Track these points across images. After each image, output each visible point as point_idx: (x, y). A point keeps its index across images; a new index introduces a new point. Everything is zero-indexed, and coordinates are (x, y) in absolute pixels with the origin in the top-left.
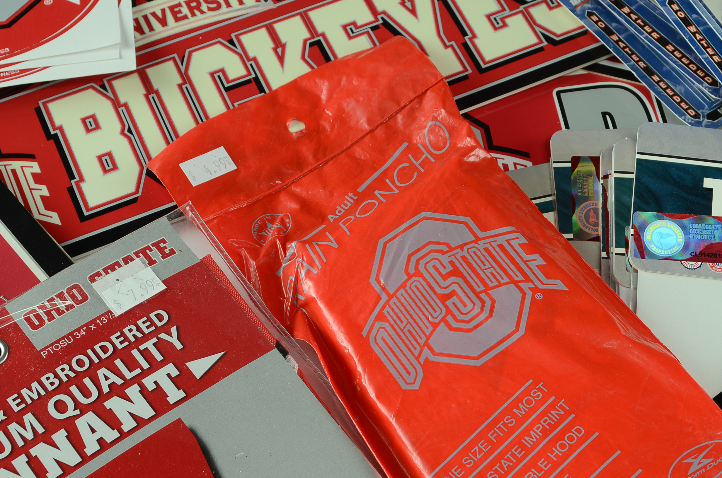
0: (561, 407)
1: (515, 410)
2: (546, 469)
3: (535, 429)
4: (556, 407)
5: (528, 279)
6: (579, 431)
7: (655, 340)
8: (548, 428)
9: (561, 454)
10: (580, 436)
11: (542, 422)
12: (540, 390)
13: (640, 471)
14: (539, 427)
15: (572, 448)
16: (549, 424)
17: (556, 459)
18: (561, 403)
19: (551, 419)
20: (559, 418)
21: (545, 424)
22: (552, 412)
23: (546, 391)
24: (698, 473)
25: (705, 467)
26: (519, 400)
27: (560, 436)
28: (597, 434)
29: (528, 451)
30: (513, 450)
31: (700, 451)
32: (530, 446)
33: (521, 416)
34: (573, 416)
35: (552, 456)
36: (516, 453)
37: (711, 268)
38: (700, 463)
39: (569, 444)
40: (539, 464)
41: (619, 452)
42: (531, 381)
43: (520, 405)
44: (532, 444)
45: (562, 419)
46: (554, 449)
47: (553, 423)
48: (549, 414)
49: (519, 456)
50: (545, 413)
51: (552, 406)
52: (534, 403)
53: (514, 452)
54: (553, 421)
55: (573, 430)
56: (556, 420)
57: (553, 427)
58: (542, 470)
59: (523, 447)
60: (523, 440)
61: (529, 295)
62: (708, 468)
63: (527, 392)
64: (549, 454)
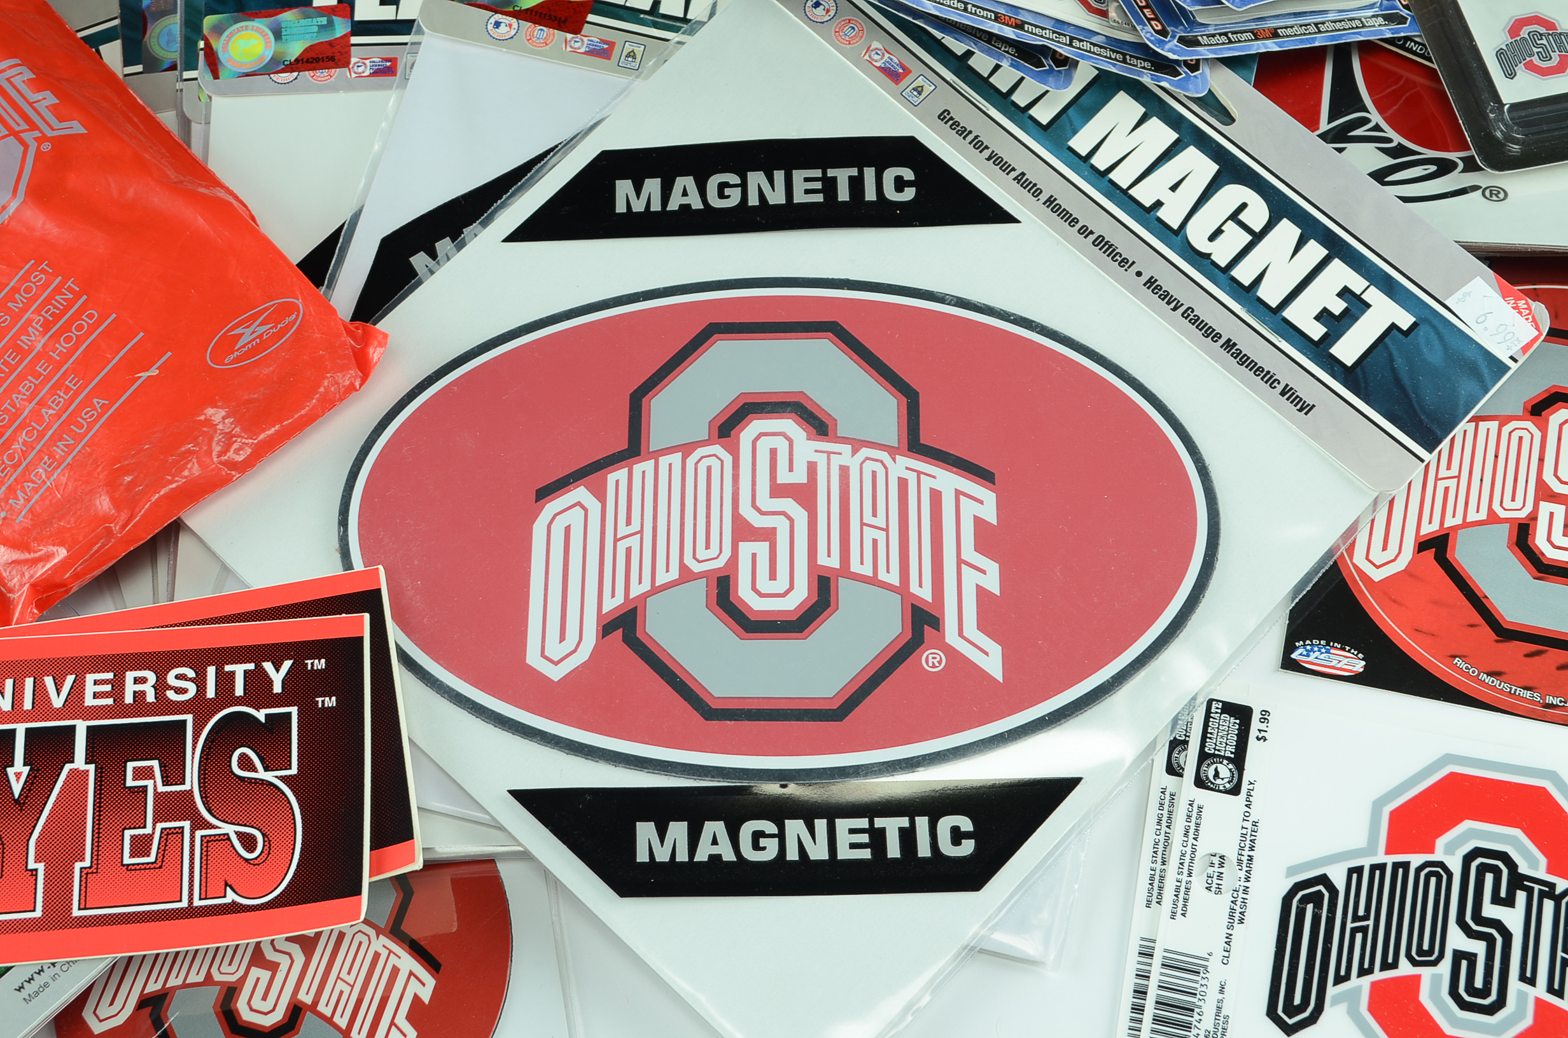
0: (70, 289)
1: (10, 304)
2: (45, 373)
3: (34, 324)
4: (63, 290)
5: (33, 126)
6: (91, 316)
7: (217, 183)
8: (51, 319)
9: (65, 351)
10: (91, 322)
11: (43, 313)
12: (43, 271)
13: (169, 354)
14: (40, 320)
15: (80, 340)
16: (52, 315)
17: (58, 358)
18: (69, 283)
19: (55, 307)
20: (65, 304)
21: (47, 316)
22: (58, 297)
23: (51, 271)
24: (250, 346)
25: (260, 336)
26: (16, 290)
27: (66, 328)
28: (114, 316)
29: (24, 353)
30: (6, 357)
31: (254, 318)
32: (27, 348)
33: (17, 310)
34: (85, 297)
35: (54, 355)
36: (9, 360)
37: (311, 79)
38: (253, 332)
39: (76, 335)
40: (37, 368)
41: (142, 334)
42: (33, 261)
43: (17, 296)
44: (30, 344)
45: (71, 303)
46: (57, 345)
47: (58, 312)
48: (53, 301)
49: (13, 363)
50: (47, 301)
51: (58, 290)
52: (34, 290)
53: (7, 359)
54: (58, 309)
55: (83, 317)
56: (62, 308)
57: (57, 317)
58: (41, 374)
59: (18, 350)
60: (18, 342)
61: (33, 146)
62: (265, 337)
63: (25, 278)
64: (51, 353)
